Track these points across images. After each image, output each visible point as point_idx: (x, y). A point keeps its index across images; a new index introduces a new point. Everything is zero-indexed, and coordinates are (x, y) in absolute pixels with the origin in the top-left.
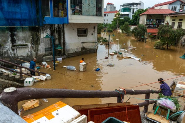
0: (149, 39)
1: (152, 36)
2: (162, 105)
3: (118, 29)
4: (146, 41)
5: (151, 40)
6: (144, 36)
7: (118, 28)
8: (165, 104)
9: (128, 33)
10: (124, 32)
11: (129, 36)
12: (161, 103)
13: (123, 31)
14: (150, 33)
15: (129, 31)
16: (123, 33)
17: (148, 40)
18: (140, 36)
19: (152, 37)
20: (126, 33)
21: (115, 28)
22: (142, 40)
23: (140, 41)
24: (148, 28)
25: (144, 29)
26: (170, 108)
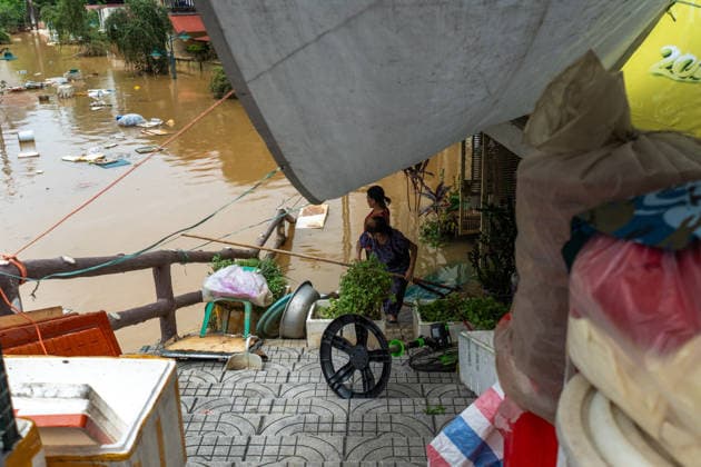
0: (189, 61)
1: (197, 47)
2: (222, 295)
3: (37, 25)
4: (175, 72)
5: (196, 64)
6: (162, 49)
7: (38, 19)
8: (231, 288)
9: (88, 39)
10: (72, 38)
11: (96, 55)
12: (218, 288)
13: (60, 34)
14: (187, 34)
15: (92, 34)
16: (63, 42)
17: (186, 63)
18: (148, 50)
19: (200, 52)
20: (81, 43)
21: (21, 21)
22: (160, 68)
23: (150, 71)
24: (173, 10)
25: (157, 20)
26: (247, 298)
